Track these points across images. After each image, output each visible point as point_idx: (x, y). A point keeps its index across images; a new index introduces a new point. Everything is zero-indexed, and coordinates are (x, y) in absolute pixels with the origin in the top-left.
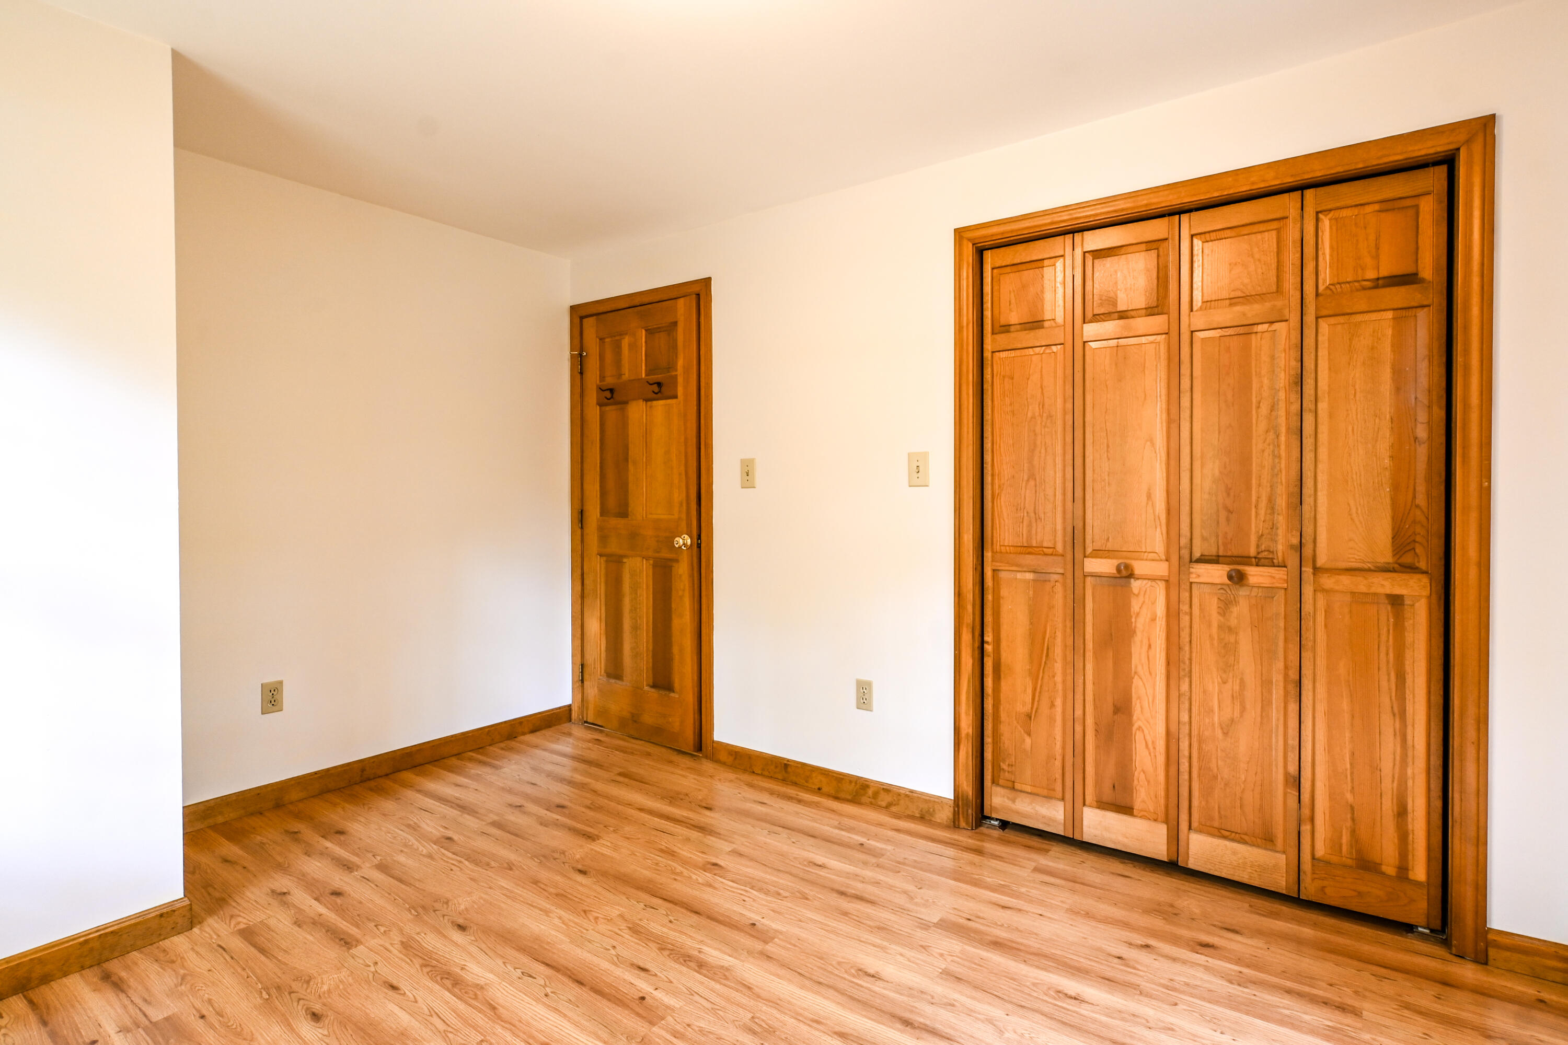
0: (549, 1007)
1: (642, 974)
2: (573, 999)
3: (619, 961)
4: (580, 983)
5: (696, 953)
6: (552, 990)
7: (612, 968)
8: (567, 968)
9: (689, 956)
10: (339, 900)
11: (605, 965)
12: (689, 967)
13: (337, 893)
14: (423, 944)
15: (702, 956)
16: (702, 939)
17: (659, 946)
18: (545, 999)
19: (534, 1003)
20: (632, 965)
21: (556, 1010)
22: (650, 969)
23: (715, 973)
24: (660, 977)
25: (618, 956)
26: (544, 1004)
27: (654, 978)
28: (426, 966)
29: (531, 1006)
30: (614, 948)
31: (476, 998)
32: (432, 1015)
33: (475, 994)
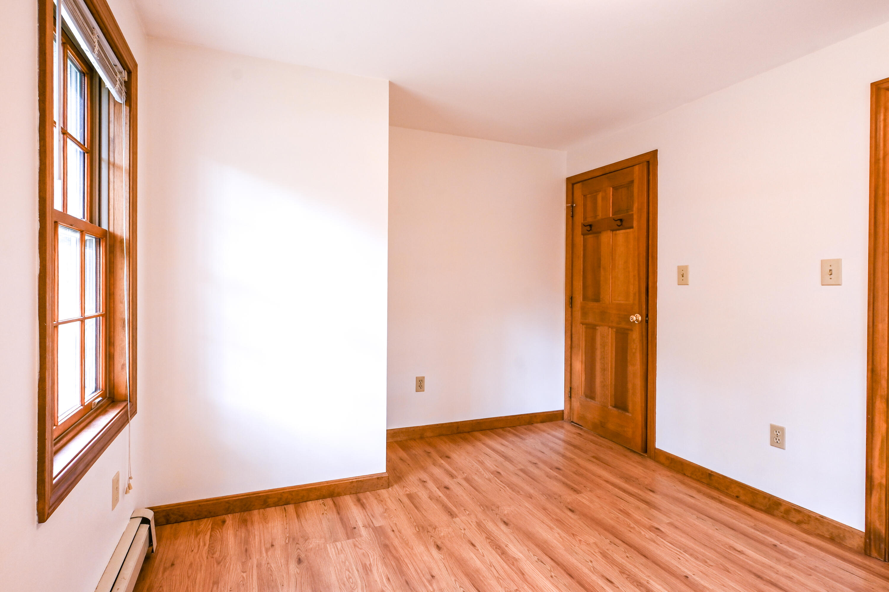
0: (553, 584)
1: (609, 584)
2: (567, 585)
3: (594, 570)
4: (571, 576)
5: (645, 583)
6: (555, 575)
7: (590, 574)
8: (562, 564)
9: (640, 583)
10: (448, 492)
11: (586, 571)
13: (447, 488)
14: (487, 526)
16: (649, 575)
17: (620, 570)
18: (551, 578)
19: (544, 579)
20: (603, 576)
21: (557, 587)
22: (614, 582)
25: (594, 567)
26: (550, 581)
27: (617, 589)
28: (488, 538)
29: (543, 580)
30: (591, 562)
31: (513, 565)
32: (491, 566)
33: (513, 563)
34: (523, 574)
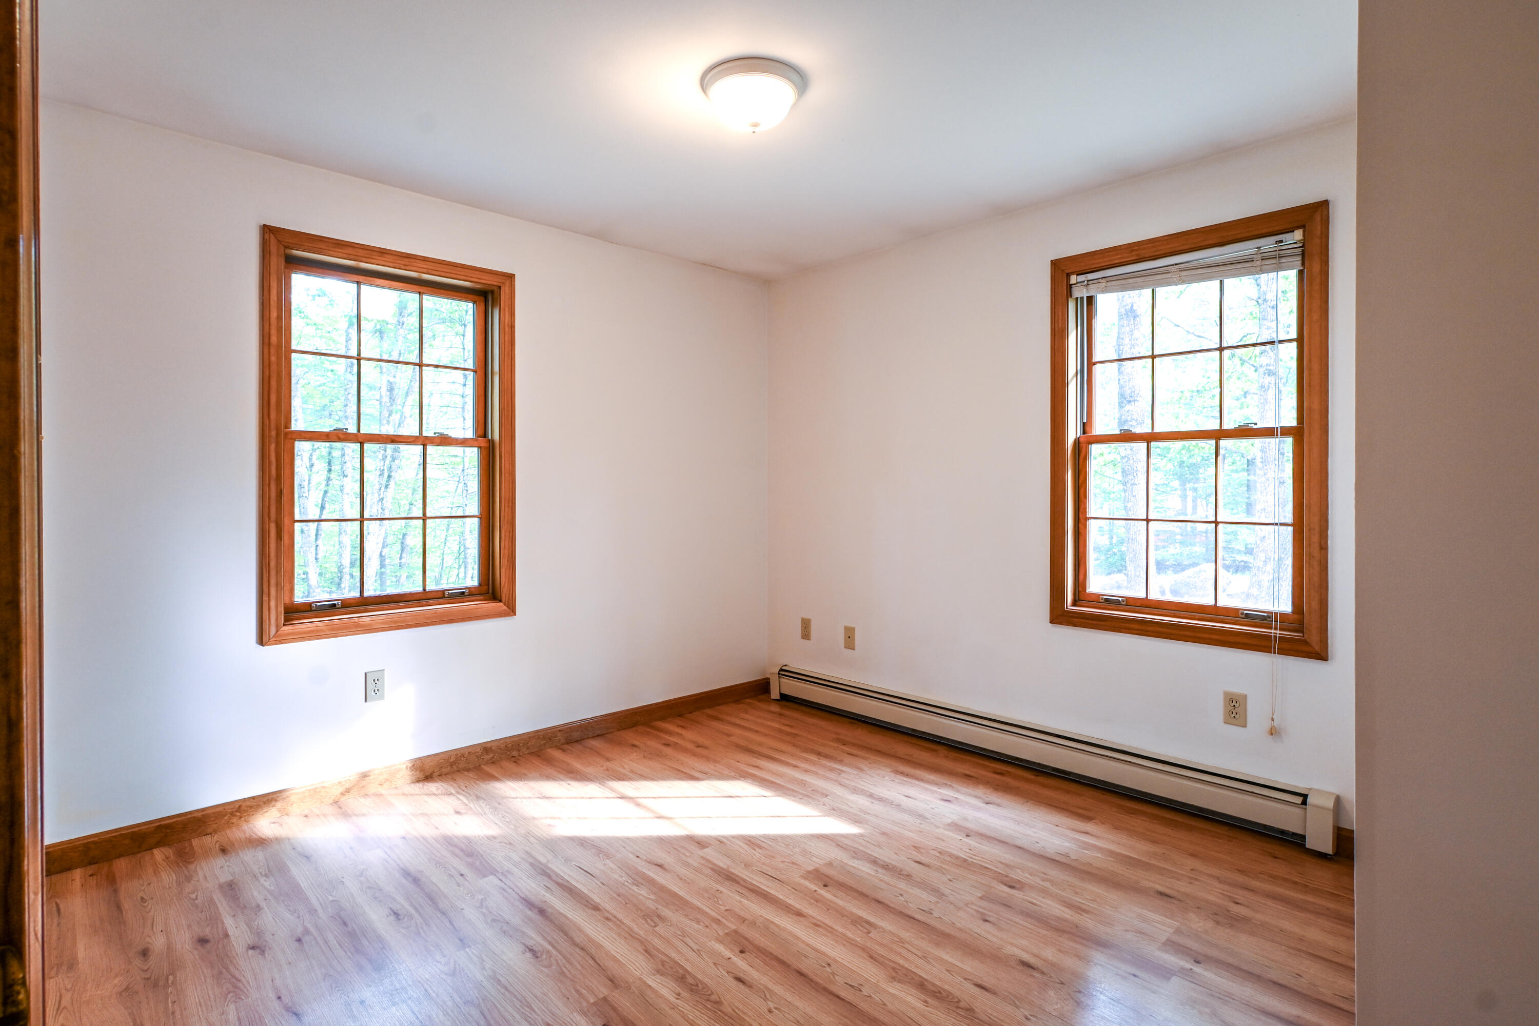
0: (824, 954)
1: (741, 975)
2: (803, 958)
3: (765, 993)
4: (801, 974)
5: (684, 994)
6: (825, 969)
7: (770, 985)
8: (817, 991)
9: (692, 990)
11: (778, 989)
12: (694, 978)
15: (679, 990)
16: (671, 1012)
17: (721, 1008)
18: (830, 961)
19: (838, 959)
20: (750, 986)
21: (817, 951)
22: (732, 980)
23: (672, 968)
24: (724, 970)
25: (766, 999)
26: (830, 958)
27: (730, 970)
30: (770, 1011)
31: (893, 969)
32: (924, 957)
33: (896, 972)
34: (871, 957)
